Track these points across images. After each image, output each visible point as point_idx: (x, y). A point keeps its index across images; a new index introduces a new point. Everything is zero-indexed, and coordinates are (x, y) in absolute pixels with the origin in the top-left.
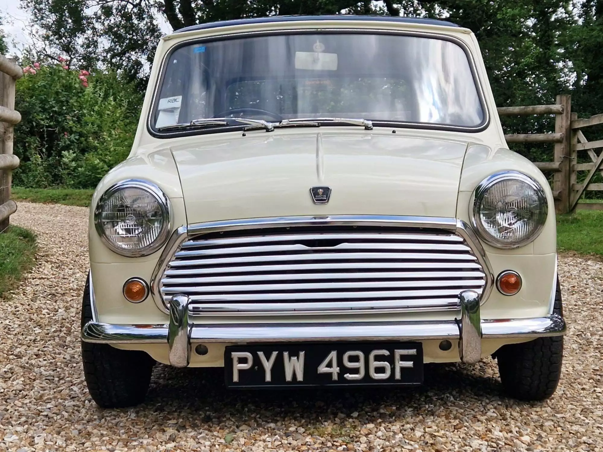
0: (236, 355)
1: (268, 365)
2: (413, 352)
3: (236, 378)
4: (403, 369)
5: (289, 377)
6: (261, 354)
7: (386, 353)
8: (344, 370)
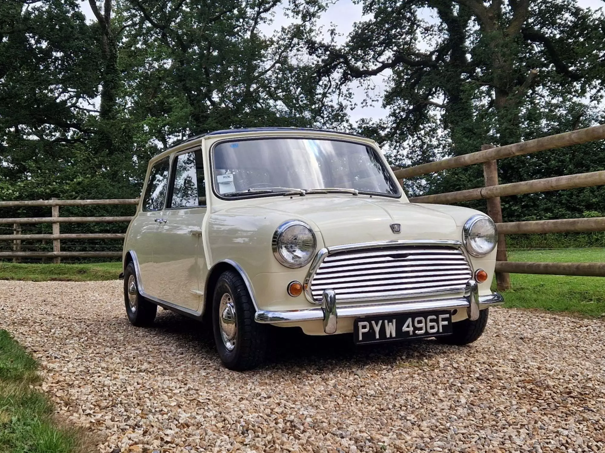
0: (361, 324)
1: (377, 329)
2: (448, 316)
3: (361, 338)
4: (443, 326)
5: (388, 336)
6: (373, 322)
7: (434, 317)
8: (415, 329)
